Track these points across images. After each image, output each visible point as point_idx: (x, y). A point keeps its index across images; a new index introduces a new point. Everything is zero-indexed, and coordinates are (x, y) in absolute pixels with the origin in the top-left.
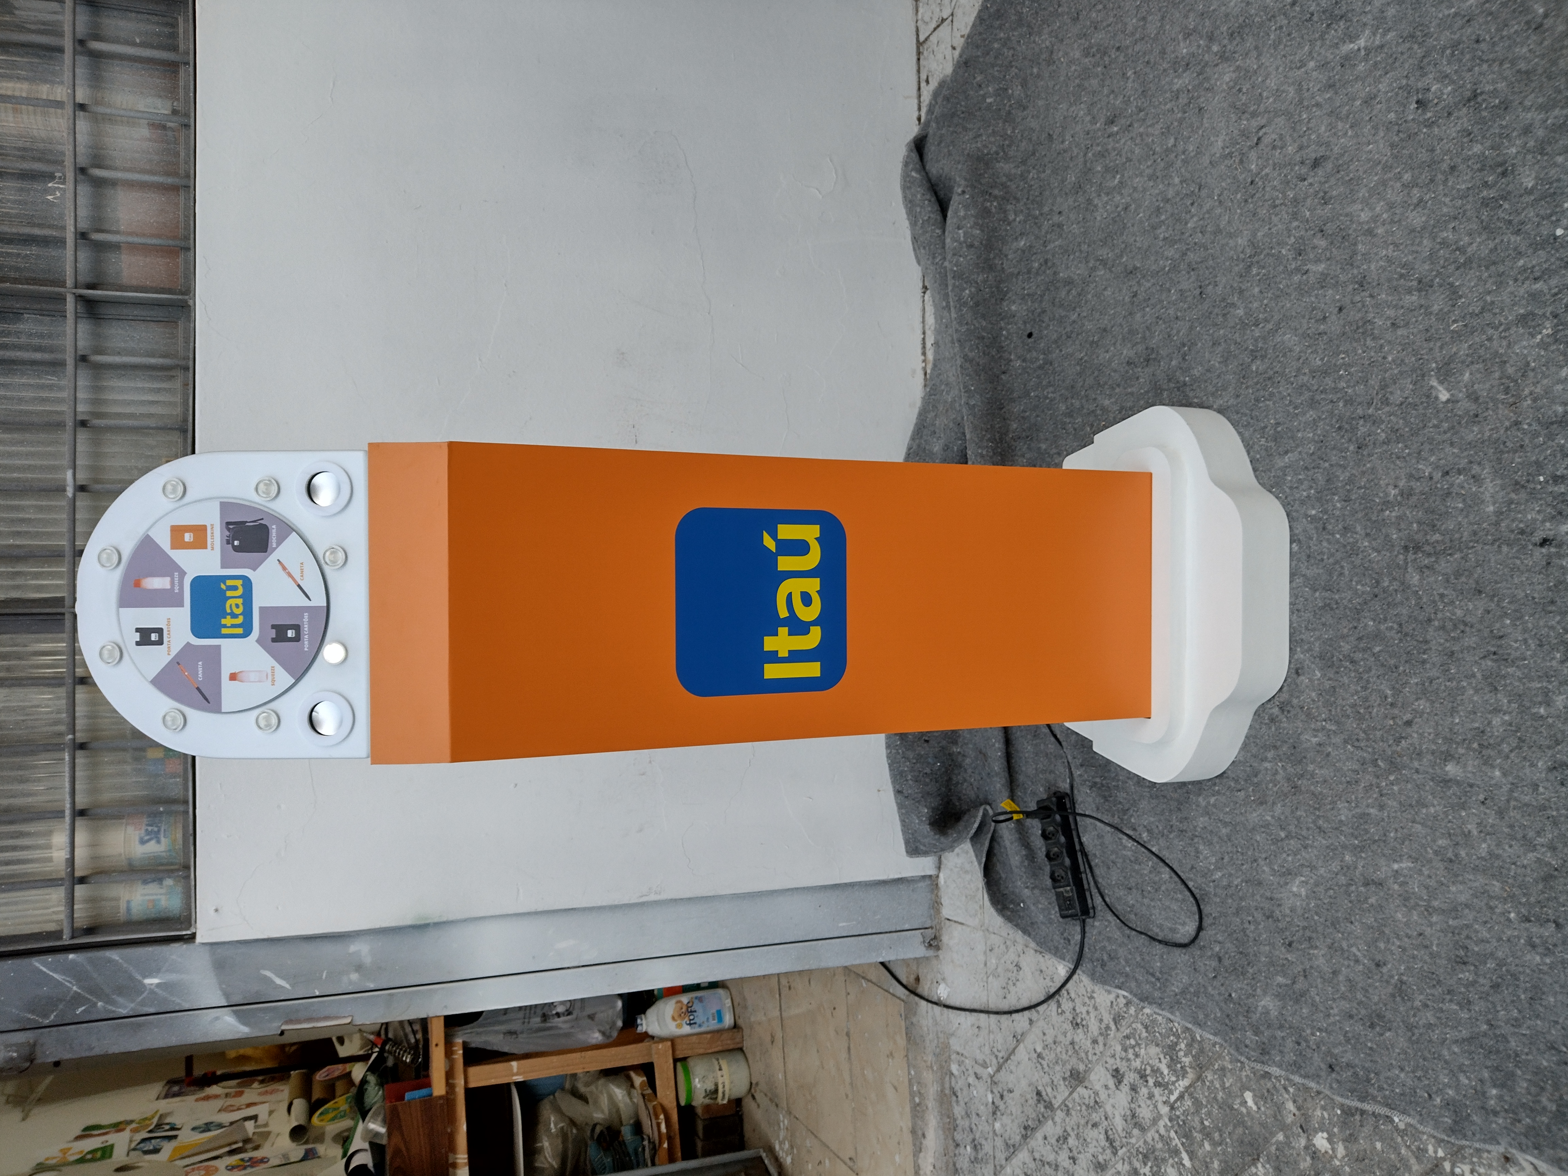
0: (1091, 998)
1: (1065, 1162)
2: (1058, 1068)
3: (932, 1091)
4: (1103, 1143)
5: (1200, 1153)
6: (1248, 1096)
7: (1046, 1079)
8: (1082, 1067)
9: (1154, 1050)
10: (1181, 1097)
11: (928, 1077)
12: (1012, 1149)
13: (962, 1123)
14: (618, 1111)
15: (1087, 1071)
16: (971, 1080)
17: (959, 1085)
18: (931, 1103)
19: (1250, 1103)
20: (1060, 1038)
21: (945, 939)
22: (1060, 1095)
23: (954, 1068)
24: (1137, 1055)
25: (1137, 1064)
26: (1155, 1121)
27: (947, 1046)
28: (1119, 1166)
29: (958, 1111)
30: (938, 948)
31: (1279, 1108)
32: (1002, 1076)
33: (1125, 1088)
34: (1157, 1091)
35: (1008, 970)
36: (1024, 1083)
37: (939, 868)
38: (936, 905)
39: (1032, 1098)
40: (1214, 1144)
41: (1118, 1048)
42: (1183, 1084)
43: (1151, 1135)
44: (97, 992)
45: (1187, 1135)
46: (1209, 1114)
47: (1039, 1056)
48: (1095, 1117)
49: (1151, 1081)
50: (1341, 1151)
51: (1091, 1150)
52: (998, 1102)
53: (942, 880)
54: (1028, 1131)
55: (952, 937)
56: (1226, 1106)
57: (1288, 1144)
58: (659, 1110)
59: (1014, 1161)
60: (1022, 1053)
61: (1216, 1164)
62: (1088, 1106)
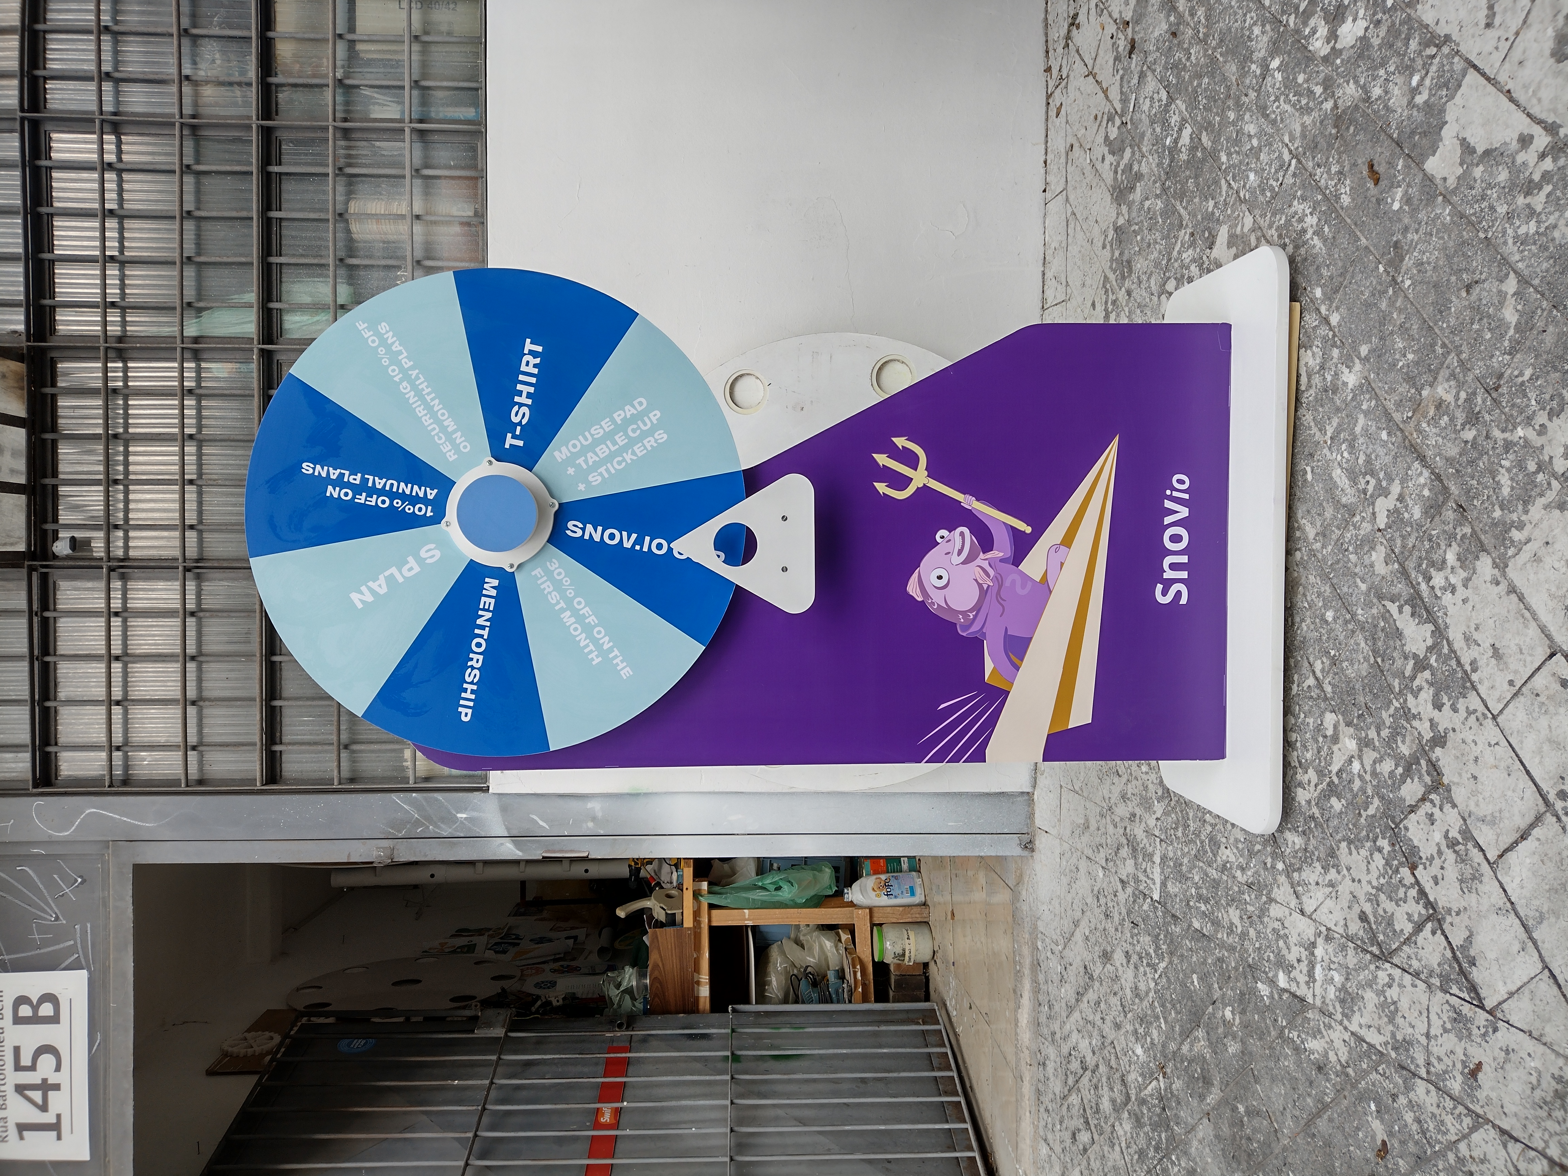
0: (1115, 896)
1: (1099, 1022)
2: (1097, 948)
3: (1027, 962)
4: (1120, 1008)
5: (1169, 1019)
6: (1195, 976)
7: (1090, 957)
8: (1109, 949)
9: (1148, 939)
10: (1160, 976)
11: (1026, 951)
12: (1071, 1009)
13: (1044, 987)
14: (826, 959)
15: (1113, 952)
16: (1049, 954)
17: (1042, 957)
18: (1027, 971)
19: (1196, 983)
20: (1099, 926)
21: (1037, 843)
22: (1097, 970)
23: (1039, 944)
24: (1138, 942)
25: (1138, 948)
26: (1147, 994)
27: (1035, 927)
28: (1128, 1027)
29: (1041, 978)
30: (1032, 850)
31: (1210, 987)
32: (1066, 953)
33: (1132, 967)
34: (1148, 969)
35: (1071, 871)
36: (1079, 959)
37: (1034, 787)
38: (1031, 816)
39: (1082, 970)
40: (1177, 1013)
41: (1129, 935)
42: (1163, 965)
43: (1145, 1003)
44: (429, 819)
45: (1163, 1005)
46: (1175, 989)
47: (1087, 938)
48: (1116, 988)
49: (1145, 962)
50: (1237, 1021)
51: (1113, 1013)
52: (1064, 973)
53: (1035, 797)
54: (1079, 995)
55: (1042, 842)
56: (1183, 985)
57: (1214, 1014)
58: (857, 961)
59: (1072, 1019)
60: (1078, 937)
61: (1177, 1028)
62: (1113, 980)
